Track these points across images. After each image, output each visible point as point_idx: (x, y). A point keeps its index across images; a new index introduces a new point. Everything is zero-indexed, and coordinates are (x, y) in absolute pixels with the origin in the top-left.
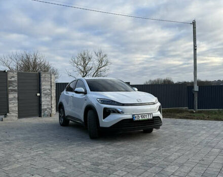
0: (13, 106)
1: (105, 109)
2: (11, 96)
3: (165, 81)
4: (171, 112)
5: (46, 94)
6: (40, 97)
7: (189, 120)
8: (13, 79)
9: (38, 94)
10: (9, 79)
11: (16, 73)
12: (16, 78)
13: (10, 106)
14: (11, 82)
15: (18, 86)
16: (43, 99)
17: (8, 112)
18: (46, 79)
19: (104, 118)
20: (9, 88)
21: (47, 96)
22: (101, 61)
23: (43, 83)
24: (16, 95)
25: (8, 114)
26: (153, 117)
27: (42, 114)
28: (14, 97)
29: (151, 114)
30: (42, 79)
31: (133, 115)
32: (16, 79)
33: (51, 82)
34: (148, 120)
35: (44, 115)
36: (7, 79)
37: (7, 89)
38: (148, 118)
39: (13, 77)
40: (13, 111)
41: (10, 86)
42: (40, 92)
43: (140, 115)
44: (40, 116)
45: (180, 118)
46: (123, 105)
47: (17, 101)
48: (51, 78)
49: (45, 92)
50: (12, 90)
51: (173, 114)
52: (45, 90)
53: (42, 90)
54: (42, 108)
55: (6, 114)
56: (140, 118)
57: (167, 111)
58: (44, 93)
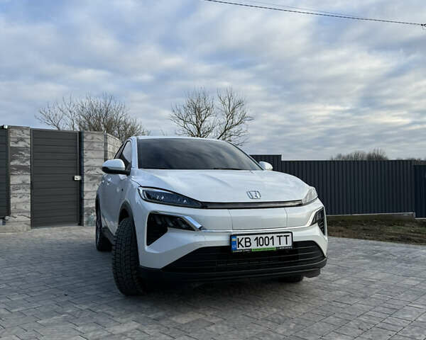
0: (21, 200)
1: (153, 216)
2: (15, 180)
3: (370, 157)
4: (375, 224)
5: (94, 178)
6: (81, 182)
7: (412, 247)
8: (21, 144)
9: (78, 178)
10: (12, 145)
11: (29, 133)
12: (29, 141)
13: (13, 200)
14: (17, 150)
15: (33, 159)
16: (86, 188)
17: (9, 213)
18: (95, 145)
19: (149, 243)
20: (12, 163)
21: (95, 181)
22: (231, 115)
23: (87, 154)
24: (28, 178)
25: (7, 218)
26: (295, 244)
27: (85, 219)
28: (24, 183)
29: (287, 234)
30: (85, 145)
31: (231, 236)
32: (27, 143)
33: (106, 152)
34: (280, 252)
35: (88, 223)
36: (7, 143)
37: (7, 167)
38: (277, 245)
39: (22, 140)
40: (21, 212)
41: (13, 159)
42: (81, 174)
43: (253, 238)
44: (81, 224)
45: (392, 240)
46: (205, 205)
47: (29, 191)
48: (106, 144)
49: (92, 173)
50: (19, 168)
51: (377, 228)
52: (92, 168)
53: (85, 169)
54: (85, 206)
55: (3, 219)
56: (254, 246)
57: (366, 221)
58: (89, 176)
